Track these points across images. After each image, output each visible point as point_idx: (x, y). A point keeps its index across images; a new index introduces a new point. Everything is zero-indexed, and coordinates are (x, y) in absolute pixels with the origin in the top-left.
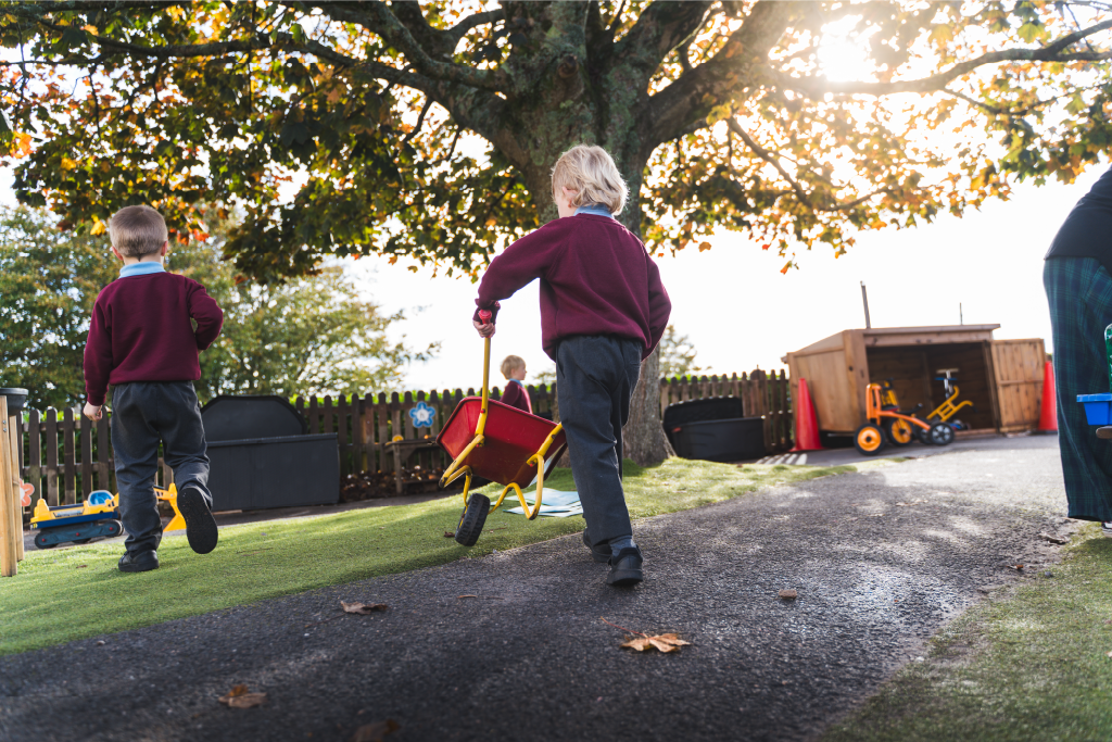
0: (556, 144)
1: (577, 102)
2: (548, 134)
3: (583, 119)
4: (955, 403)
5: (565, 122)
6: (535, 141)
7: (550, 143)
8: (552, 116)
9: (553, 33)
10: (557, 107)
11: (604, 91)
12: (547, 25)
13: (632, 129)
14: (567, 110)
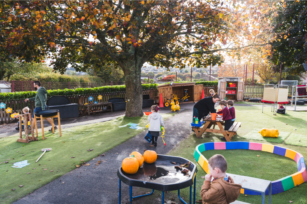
0: (129, 66)
1: (133, 60)
2: (128, 65)
3: (134, 63)
4: (187, 96)
5: (131, 63)
6: (125, 65)
7: (128, 66)
8: (129, 62)
9: (130, 50)
10: (130, 61)
11: (137, 58)
12: (129, 49)
13: (140, 63)
14: (131, 62)
